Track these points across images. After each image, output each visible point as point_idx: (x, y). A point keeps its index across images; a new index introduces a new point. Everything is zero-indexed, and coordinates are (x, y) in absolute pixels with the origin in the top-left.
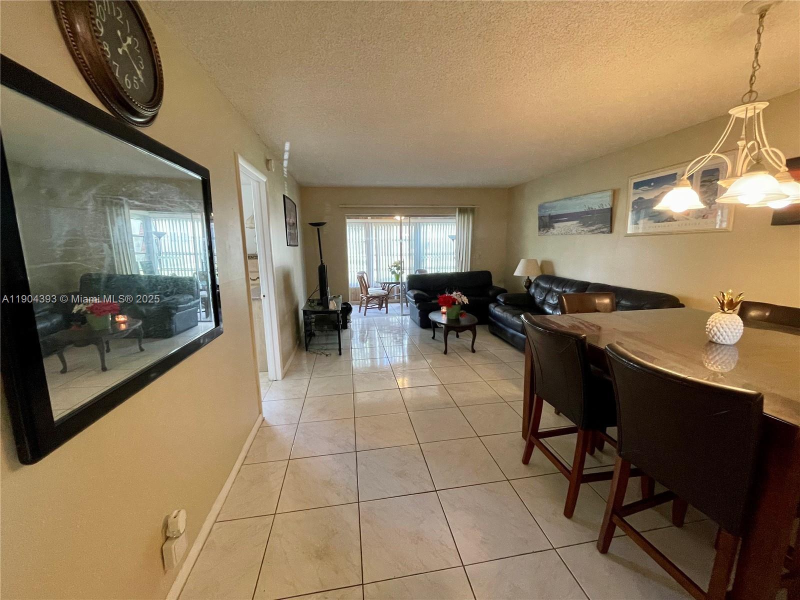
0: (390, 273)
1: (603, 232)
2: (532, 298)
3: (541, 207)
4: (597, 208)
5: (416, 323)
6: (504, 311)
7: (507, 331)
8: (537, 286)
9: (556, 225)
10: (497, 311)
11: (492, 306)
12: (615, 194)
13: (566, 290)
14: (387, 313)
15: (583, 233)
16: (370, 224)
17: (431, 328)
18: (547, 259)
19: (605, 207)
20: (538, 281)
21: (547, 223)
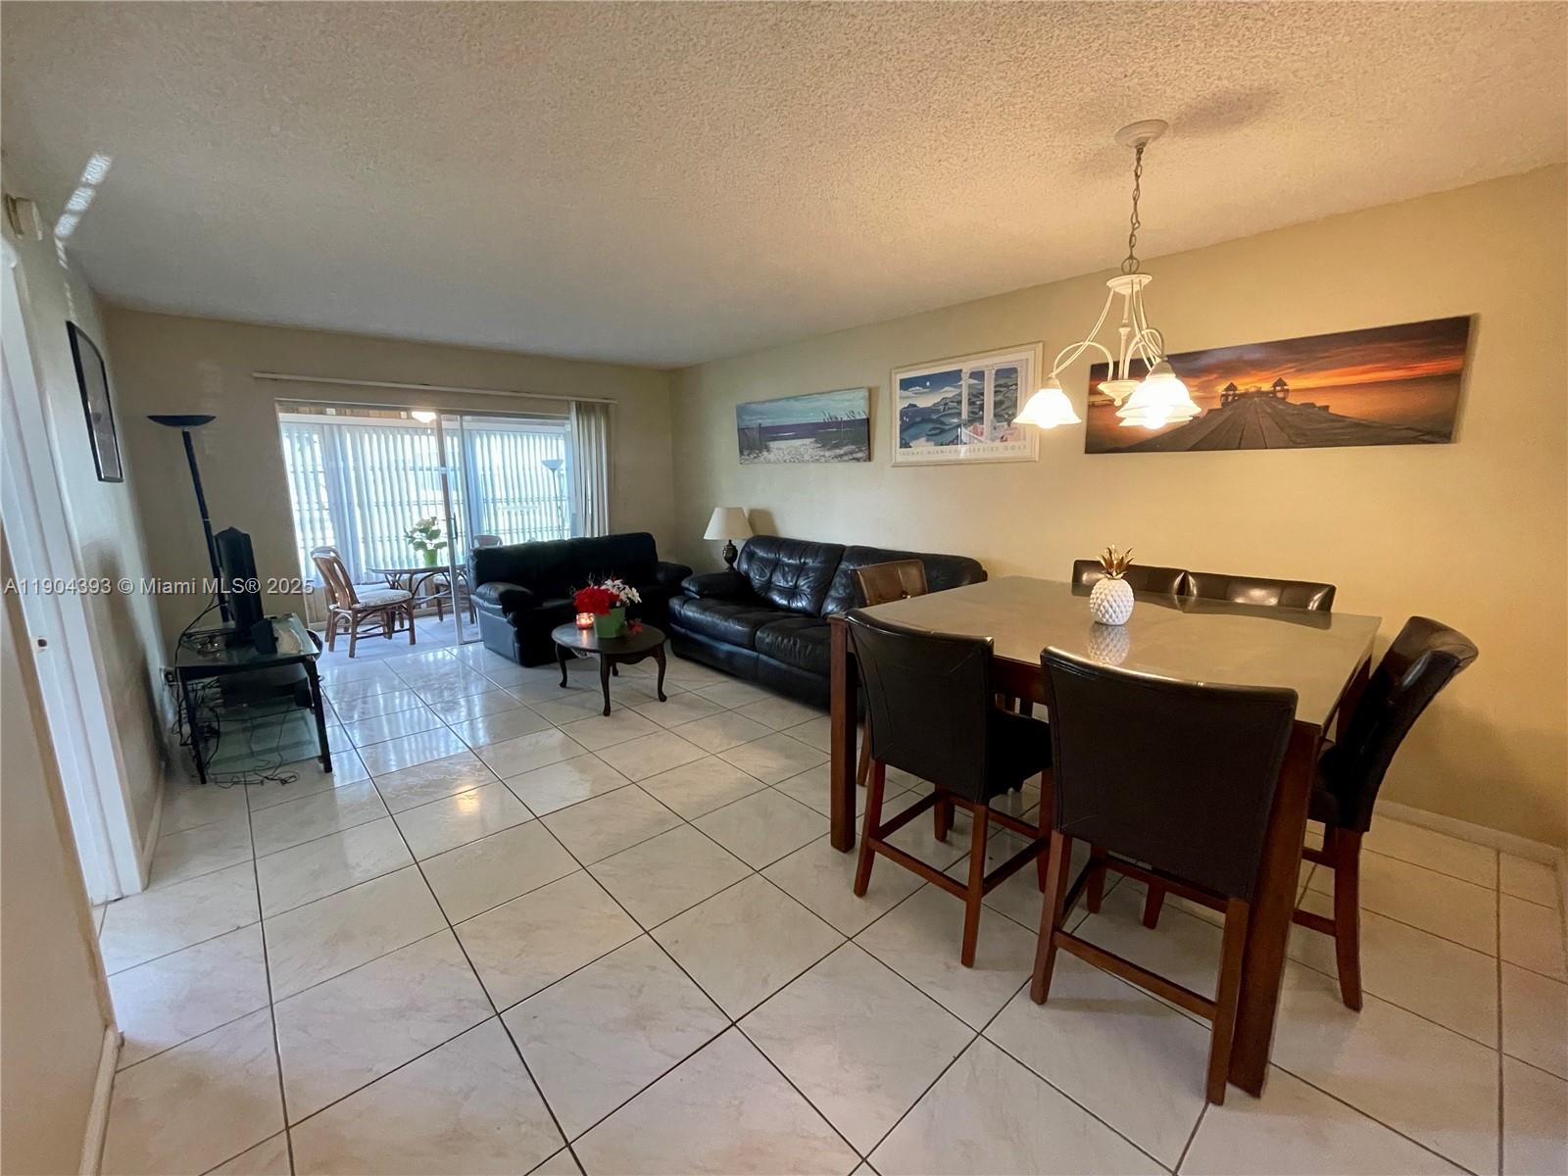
0: (411, 546)
1: (858, 460)
2: (745, 579)
3: (741, 411)
4: (845, 418)
5: (507, 658)
6: (704, 609)
7: (717, 649)
8: (751, 556)
9: (773, 445)
10: (690, 612)
11: (675, 604)
12: (872, 395)
13: (807, 561)
14: (413, 641)
15: (823, 459)
16: (335, 429)
17: (555, 661)
18: (758, 507)
19: (858, 418)
20: (752, 547)
21: (754, 441)
